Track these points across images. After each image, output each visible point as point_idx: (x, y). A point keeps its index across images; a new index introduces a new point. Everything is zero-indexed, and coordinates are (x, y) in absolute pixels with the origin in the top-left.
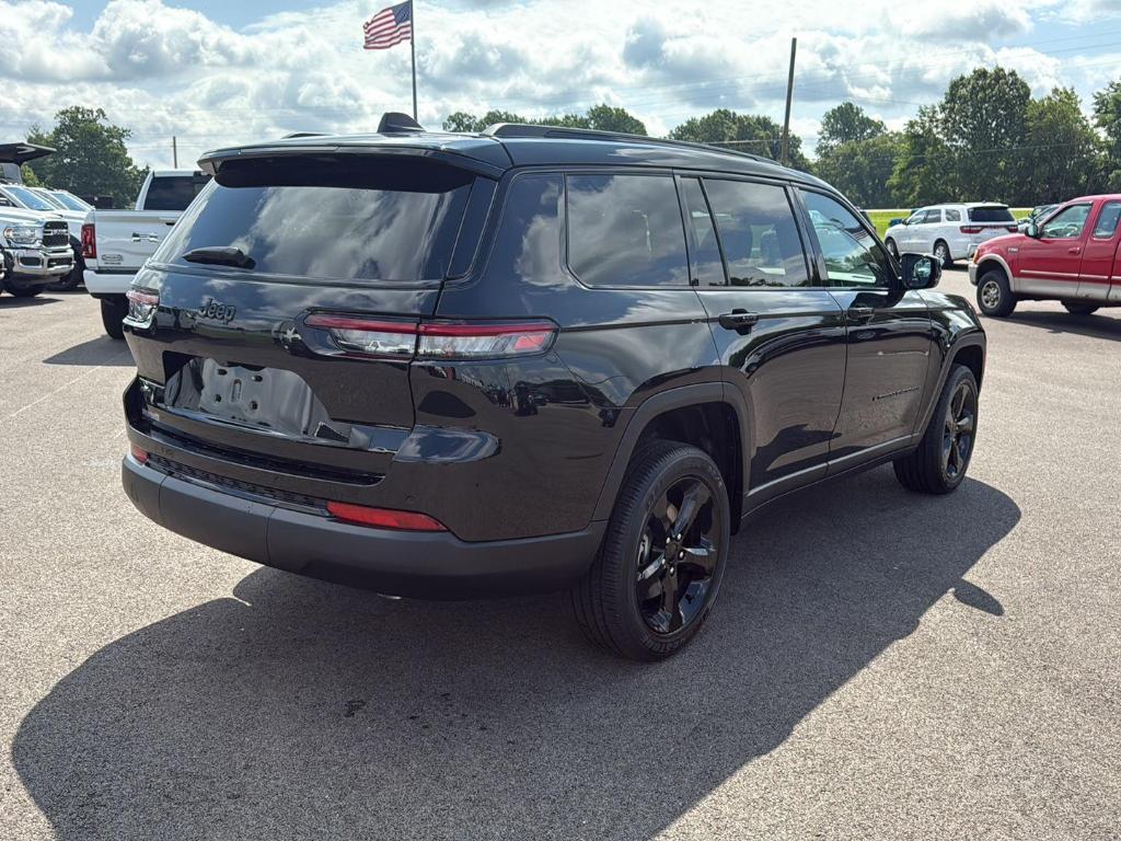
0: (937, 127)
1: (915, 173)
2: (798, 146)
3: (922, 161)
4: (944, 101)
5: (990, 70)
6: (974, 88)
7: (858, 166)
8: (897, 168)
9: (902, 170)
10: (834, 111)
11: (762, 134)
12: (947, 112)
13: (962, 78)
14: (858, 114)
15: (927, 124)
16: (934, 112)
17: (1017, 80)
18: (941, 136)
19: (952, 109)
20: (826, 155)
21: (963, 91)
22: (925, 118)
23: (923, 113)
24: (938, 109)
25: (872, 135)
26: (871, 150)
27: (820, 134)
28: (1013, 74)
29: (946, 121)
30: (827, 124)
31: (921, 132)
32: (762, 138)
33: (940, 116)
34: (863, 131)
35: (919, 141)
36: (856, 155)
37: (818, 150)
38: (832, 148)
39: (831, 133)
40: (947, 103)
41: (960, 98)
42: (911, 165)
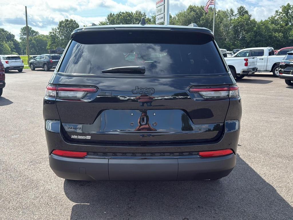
0: (57, 33)
1: (53, 46)
2: (14, 37)
3: (55, 42)
4: (58, 27)
5: (69, 20)
6: (66, 24)
7: (33, 43)
8: (48, 44)
9: (50, 45)
10: (23, 28)
11: (3, 33)
12: (59, 29)
13: (62, 21)
14: (30, 29)
15: (55, 33)
16: (56, 29)
17: (76, 23)
18: (59, 36)
19: (61, 29)
20: (23, 40)
21: (63, 24)
22: (54, 31)
23: (53, 30)
24: (57, 29)
25: (35, 35)
26: (36, 39)
27: (20, 34)
28: (75, 21)
29: (59, 32)
30: (22, 31)
31: (53, 35)
32: (3, 34)
33: (58, 31)
34: (33, 34)
35: (53, 37)
36: (32, 40)
37: (21, 38)
38: (24, 38)
39: (24, 34)
40: (59, 27)
41: (62, 26)
42: (52, 43)
